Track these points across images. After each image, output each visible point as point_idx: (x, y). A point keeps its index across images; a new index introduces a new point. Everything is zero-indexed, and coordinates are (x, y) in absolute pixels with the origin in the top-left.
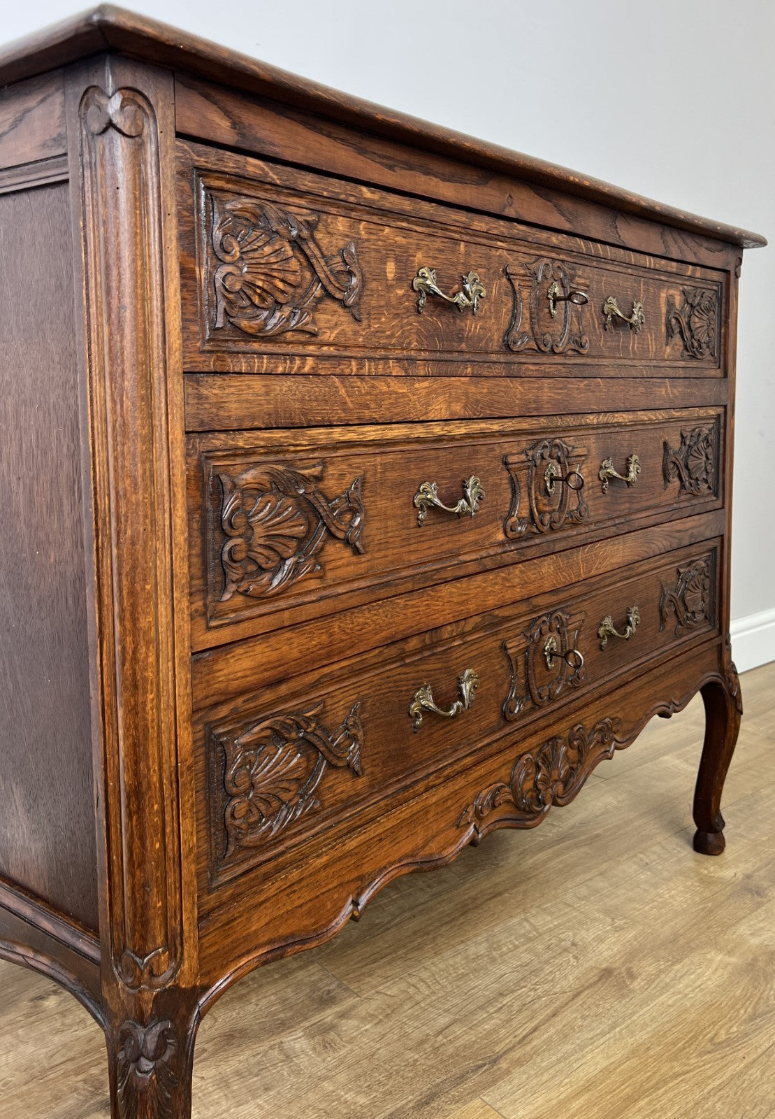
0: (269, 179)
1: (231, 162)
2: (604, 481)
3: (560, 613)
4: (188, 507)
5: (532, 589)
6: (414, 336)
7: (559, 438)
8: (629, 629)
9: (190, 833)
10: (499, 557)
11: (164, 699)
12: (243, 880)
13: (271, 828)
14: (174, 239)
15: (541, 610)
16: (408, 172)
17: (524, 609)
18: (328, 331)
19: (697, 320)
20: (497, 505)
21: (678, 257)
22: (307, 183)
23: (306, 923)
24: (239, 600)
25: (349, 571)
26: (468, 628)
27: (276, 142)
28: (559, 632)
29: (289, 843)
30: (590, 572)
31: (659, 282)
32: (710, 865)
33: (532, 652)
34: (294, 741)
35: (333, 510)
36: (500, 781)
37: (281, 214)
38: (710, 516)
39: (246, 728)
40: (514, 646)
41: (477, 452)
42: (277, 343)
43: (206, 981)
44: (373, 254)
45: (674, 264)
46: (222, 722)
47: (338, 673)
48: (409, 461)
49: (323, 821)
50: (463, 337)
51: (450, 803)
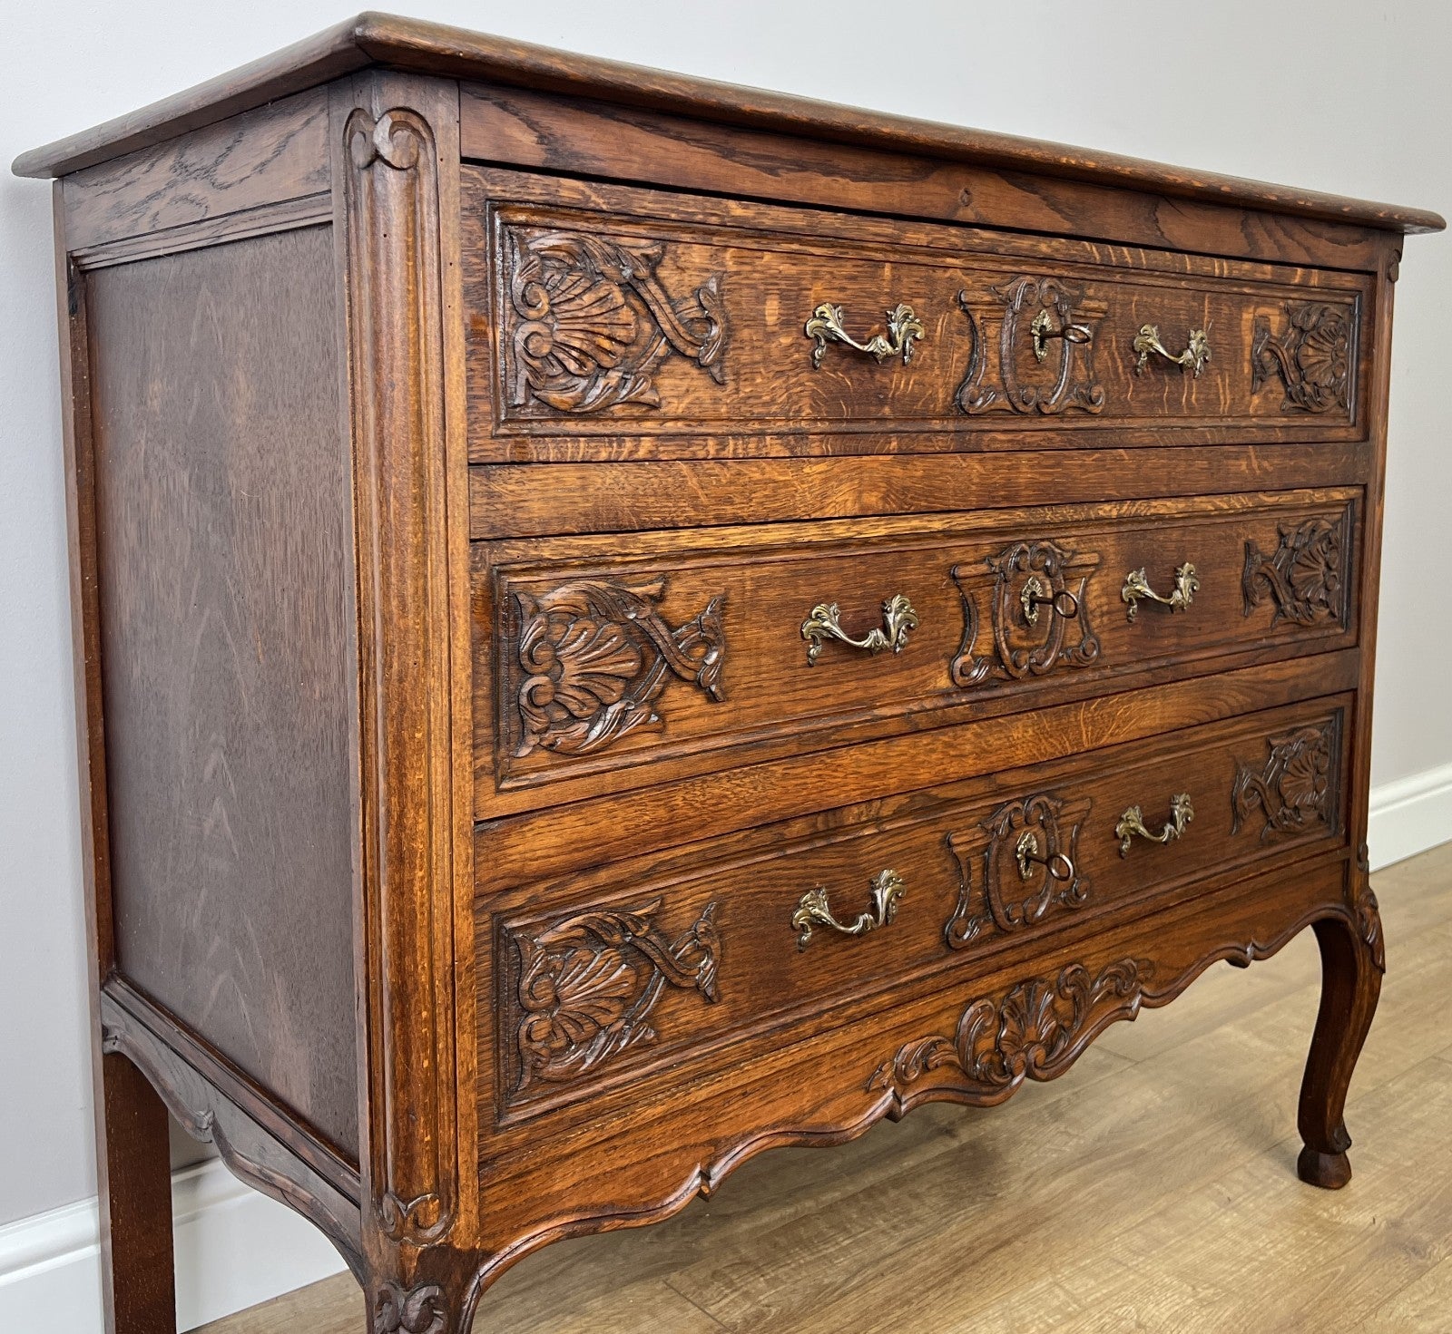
0: (592, 205)
1: (538, 188)
2: (1131, 603)
3: (1046, 799)
4: (473, 636)
5: (995, 761)
6: (806, 401)
7: (1048, 539)
8: (1170, 827)
9: (469, 1052)
10: (939, 712)
11: (437, 879)
12: (542, 1122)
13: (583, 1060)
14: (458, 295)
15: (1012, 792)
16: (799, 174)
17: (982, 789)
18: (675, 401)
19: (1311, 352)
20: (938, 638)
21: (1277, 256)
22: (646, 204)
23: (632, 1191)
24: (543, 757)
25: (703, 723)
26: (886, 812)
27: (601, 154)
28: (1043, 826)
29: (608, 1082)
30: (1098, 739)
31: (1237, 298)
32: (1327, 1203)
33: (994, 852)
34: (618, 947)
35: (678, 641)
36: (937, 1033)
37: (608, 249)
38: (1331, 659)
39: (551, 922)
40: (963, 842)
41: (905, 561)
42: (599, 420)
43: (490, 1245)
44: (746, 291)
45: (1268, 268)
46: (517, 912)
47: (683, 861)
48: (796, 574)
49: (658, 1058)
50: (886, 397)
51: (854, 1055)
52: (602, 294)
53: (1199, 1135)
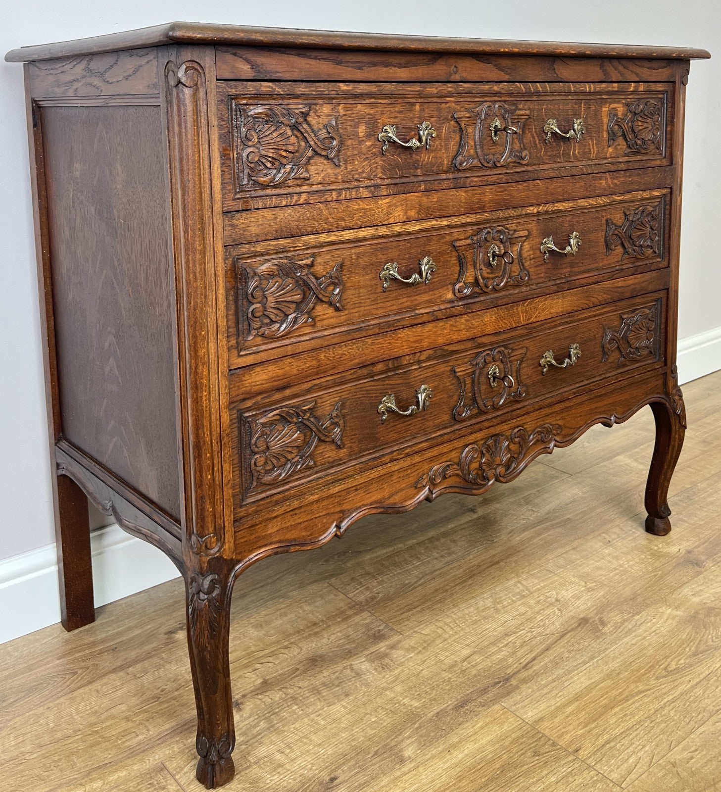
0: (276, 92)
1: (251, 88)
2: (545, 253)
3: (502, 349)
4: (226, 288)
5: (476, 332)
6: (380, 170)
7: (501, 226)
8: (568, 360)
9: (228, 472)
10: (448, 310)
11: (213, 395)
12: (262, 503)
13: (280, 475)
14: (216, 139)
15: (485, 346)
16: (373, 68)
17: (470, 346)
18: (317, 176)
19: (640, 123)
20: (447, 275)
21: (620, 79)
22: (301, 89)
23: (303, 534)
24: (259, 340)
25: (333, 321)
26: (422, 358)
27: (280, 70)
28: (502, 362)
29: (292, 485)
30: (529, 319)
31: (599, 101)
32: (659, 543)
33: (477, 375)
34: (296, 424)
35: (320, 284)
36: (450, 461)
37: (284, 111)
38: (654, 274)
39: (264, 413)
40: (460, 371)
41: (430, 241)
42: (281, 188)
43: (239, 558)
44: (349, 123)
45: (616, 85)
46: (249, 409)
47: (325, 384)
48: (376, 250)
49: (315, 474)
50: (418, 165)
51: (409, 472)
52: (281, 132)
53: (599, 510)
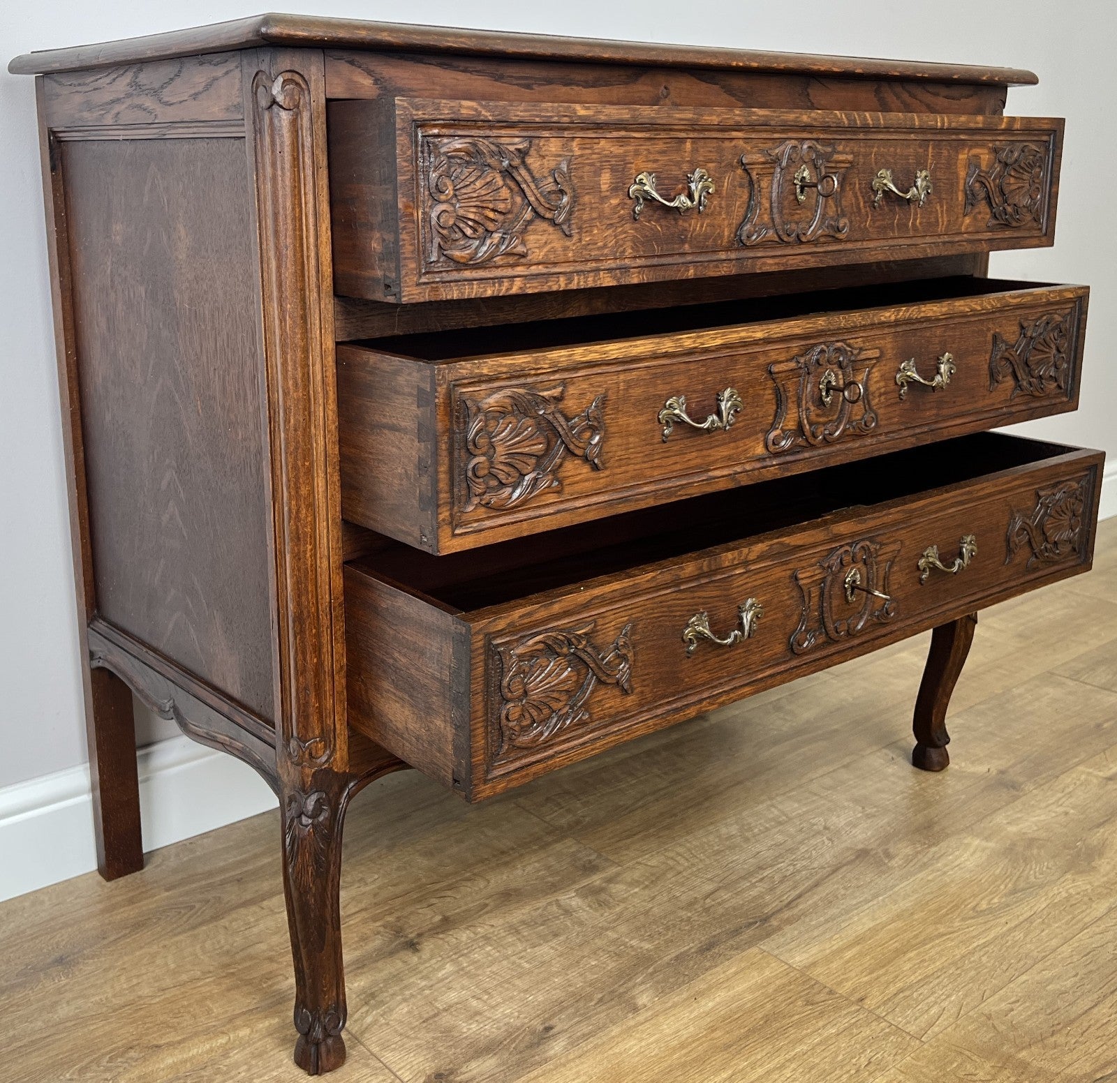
0: (482, 117)
1: (447, 109)
2: (902, 385)
6: (629, 244)
7: (840, 341)
8: (958, 561)
15: (842, 539)
18: (538, 250)
19: (1012, 180)
20: (757, 418)
28: (865, 563)
31: (956, 143)
33: (828, 583)
34: (566, 656)
35: (572, 428)
37: (493, 148)
39: (521, 640)
40: (806, 577)
41: (737, 362)
42: (486, 268)
44: (587, 168)
46: (501, 633)
48: (655, 376)
50: (686, 238)
52: (488, 180)
